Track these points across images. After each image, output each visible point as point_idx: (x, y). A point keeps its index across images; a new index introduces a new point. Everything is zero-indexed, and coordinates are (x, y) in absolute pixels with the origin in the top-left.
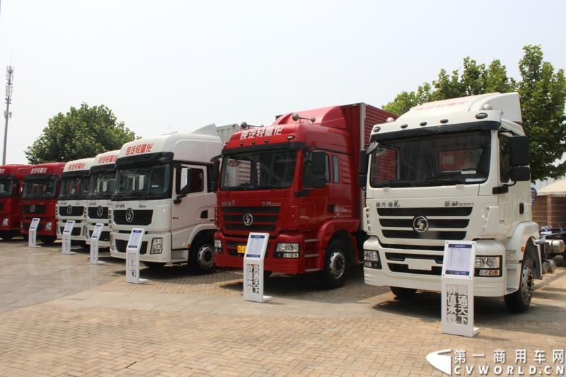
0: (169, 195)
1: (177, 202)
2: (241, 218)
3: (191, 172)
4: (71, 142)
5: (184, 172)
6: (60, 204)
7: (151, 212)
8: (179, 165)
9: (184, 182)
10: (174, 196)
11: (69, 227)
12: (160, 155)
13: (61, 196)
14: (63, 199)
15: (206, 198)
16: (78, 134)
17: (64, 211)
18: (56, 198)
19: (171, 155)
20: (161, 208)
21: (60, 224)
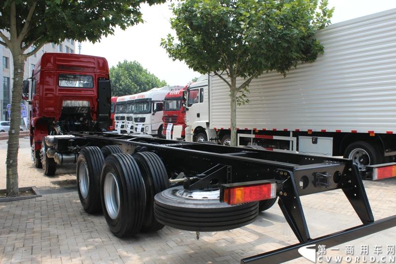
0: (150, 112)
1: (153, 114)
2: (168, 119)
3: (158, 104)
4: (119, 82)
5: (155, 105)
6: (116, 115)
7: (145, 118)
8: (153, 102)
9: (155, 108)
10: (152, 112)
11: (120, 124)
12: (148, 99)
13: (116, 112)
14: (117, 113)
15: (161, 114)
16: (123, 78)
17: (117, 118)
18: (114, 113)
19: (151, 99)
20: (148, 117)
21: (116, 124)
